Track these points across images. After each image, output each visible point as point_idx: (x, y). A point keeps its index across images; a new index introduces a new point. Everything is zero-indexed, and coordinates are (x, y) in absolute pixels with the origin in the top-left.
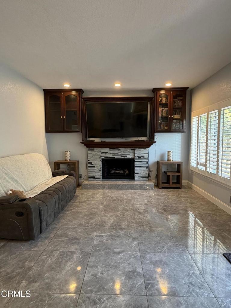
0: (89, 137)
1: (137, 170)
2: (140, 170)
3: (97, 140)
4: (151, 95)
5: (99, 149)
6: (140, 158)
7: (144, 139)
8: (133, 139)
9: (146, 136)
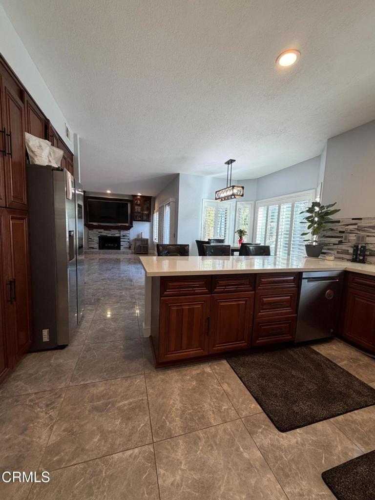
0: (90, 222)
1: (122, 243)
2: (124, 244)
3: (95, 224)
4: (131, 199)
5: (97, 230)
6: (124, 236)
7: (127, 225)
8: (120, 224)
9: (127, 223)
